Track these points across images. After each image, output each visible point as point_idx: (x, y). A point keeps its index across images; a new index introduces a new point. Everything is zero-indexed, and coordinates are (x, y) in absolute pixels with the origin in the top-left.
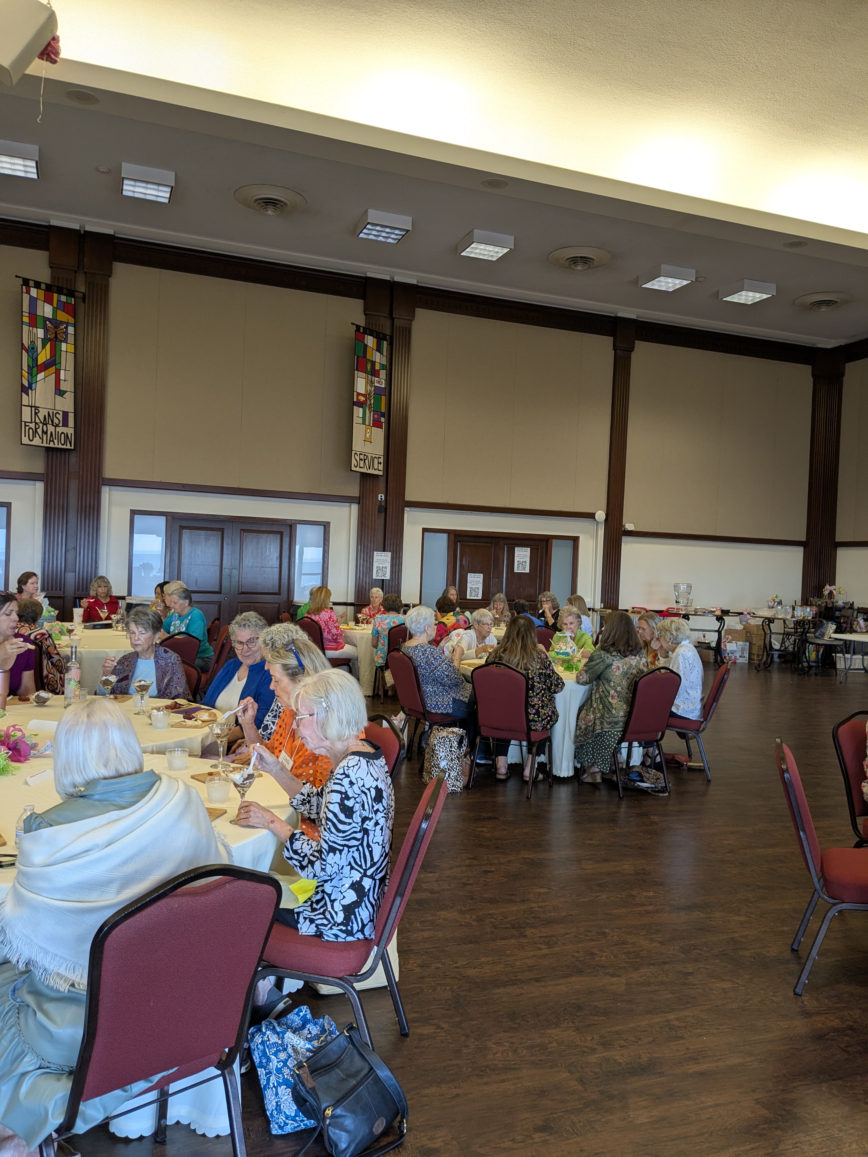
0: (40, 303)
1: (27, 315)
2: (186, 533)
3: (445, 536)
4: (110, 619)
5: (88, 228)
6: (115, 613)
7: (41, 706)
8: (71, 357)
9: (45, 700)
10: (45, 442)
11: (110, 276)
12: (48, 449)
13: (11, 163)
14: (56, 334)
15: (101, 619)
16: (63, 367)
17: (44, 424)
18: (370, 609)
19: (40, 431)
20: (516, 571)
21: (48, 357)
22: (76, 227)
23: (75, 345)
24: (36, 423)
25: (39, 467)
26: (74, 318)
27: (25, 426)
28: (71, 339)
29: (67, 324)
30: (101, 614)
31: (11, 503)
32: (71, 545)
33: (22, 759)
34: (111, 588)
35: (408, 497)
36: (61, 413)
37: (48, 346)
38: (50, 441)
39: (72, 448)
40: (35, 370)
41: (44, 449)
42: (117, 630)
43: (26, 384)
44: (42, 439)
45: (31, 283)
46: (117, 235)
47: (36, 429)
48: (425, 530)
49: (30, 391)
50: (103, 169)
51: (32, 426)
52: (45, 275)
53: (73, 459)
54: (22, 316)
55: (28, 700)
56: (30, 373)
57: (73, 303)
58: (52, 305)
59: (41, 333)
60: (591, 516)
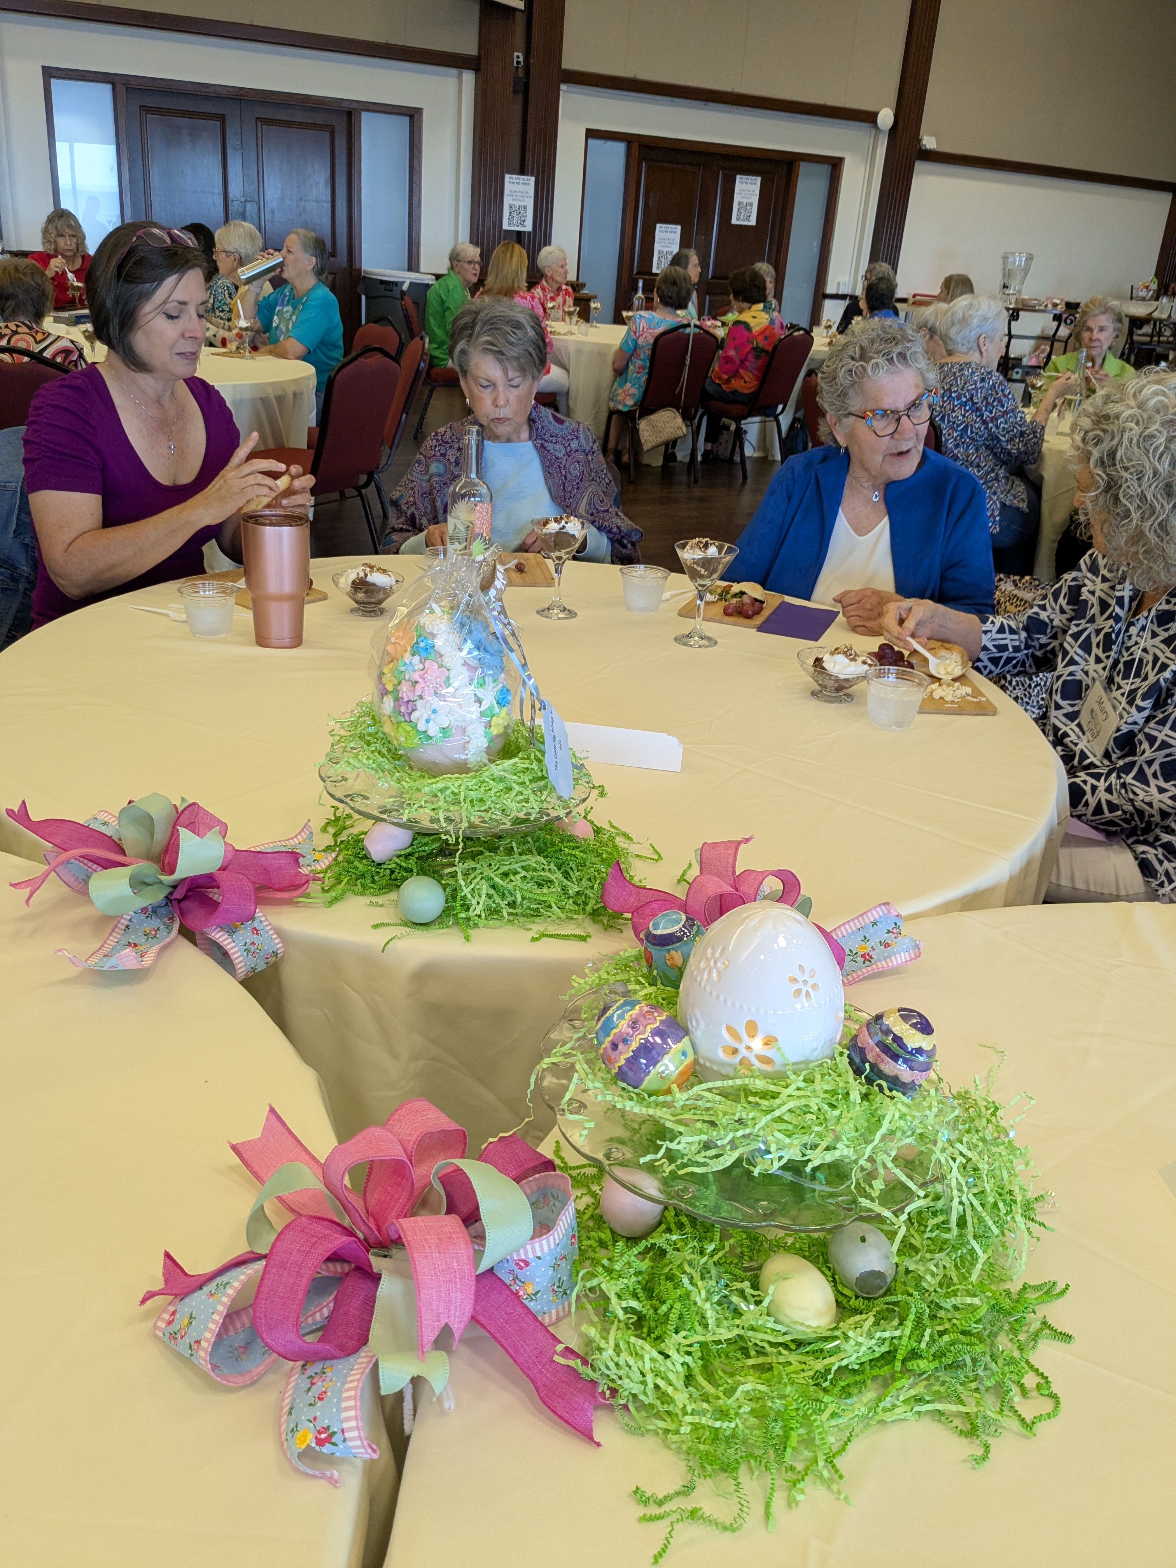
2: (154, 123)
3: (620, 148)
20: (734, 221)
35: (569, 62)
48: (591, 134)
60: (870, 118)
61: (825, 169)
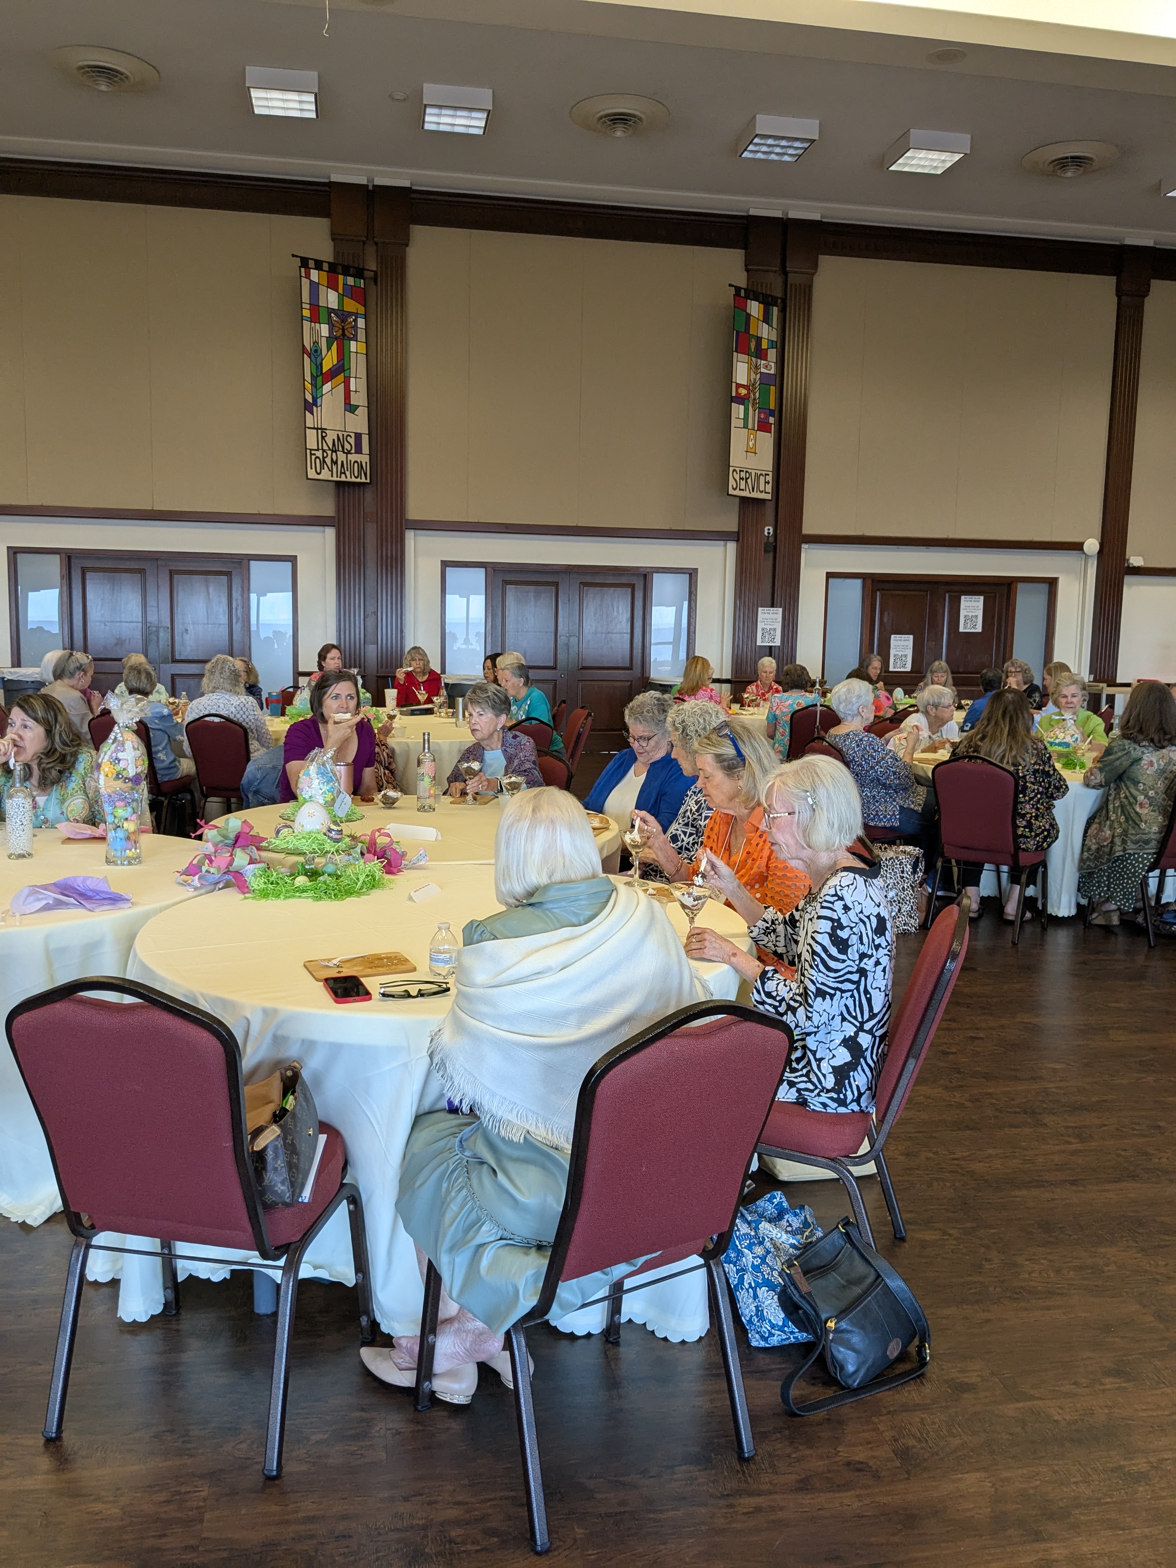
0: (322, 289)
1: (308, 306)
2: (511, 590)
3: (858, 582)
4: (432, 702)
5: (379, 181)
6: (437, 694)
7: (389, 808)
8: (362, 359)
9: (394, 801)
10: (335, 475)
11: (407, 245)
12: (338, 484)
13: (283, 100)
14: (343, 330)
15: (419, 703)
16: (353, 374)
17: (333, 451)
18: (757, 686)
19: (328, 460)
20: (961, 630)
21: (335, 362)
22: (362, 180)
23: (366, 342)
24: (324, 451)
25: (328, 508)
26: (365, 306)
27: (311, 454)
28: (361, 335)
29: (357, 315)
30: (419, 697)
31: (296, 556)
32: (371, 609)
33: (395, 870)
34: (428, 662)
35: (808, 529)
36: (353, 435)
37: (334, 347)
38: (341, 473)
39: (368, 481)
40: (320, 379)
41: (333, 484)
42: (440, 716)
43: (309, 398)
44: (332, 471)
45: (311, 264)
46: (414, 188)
47: (324, 458)
48: (829, 575)
49: (315, 408)
50: (399, 95)
51: (319, 454)
52: (325, 251)
53: (369, 496)
54: (302, 308)
55: (372, 800)
56: (314, 385)
57: (362, 286)
58: (337, 291)
59: (324, 330)
60: (1078, 547)
61: (1045, 587)
